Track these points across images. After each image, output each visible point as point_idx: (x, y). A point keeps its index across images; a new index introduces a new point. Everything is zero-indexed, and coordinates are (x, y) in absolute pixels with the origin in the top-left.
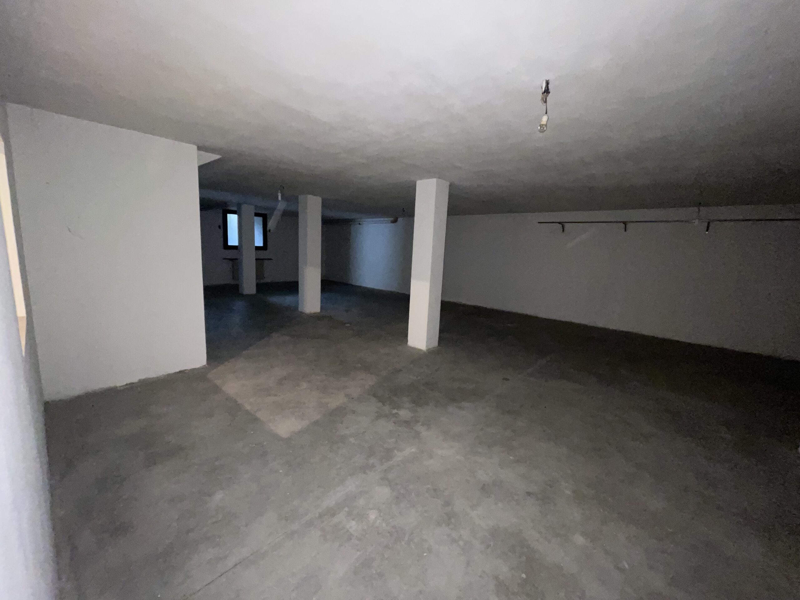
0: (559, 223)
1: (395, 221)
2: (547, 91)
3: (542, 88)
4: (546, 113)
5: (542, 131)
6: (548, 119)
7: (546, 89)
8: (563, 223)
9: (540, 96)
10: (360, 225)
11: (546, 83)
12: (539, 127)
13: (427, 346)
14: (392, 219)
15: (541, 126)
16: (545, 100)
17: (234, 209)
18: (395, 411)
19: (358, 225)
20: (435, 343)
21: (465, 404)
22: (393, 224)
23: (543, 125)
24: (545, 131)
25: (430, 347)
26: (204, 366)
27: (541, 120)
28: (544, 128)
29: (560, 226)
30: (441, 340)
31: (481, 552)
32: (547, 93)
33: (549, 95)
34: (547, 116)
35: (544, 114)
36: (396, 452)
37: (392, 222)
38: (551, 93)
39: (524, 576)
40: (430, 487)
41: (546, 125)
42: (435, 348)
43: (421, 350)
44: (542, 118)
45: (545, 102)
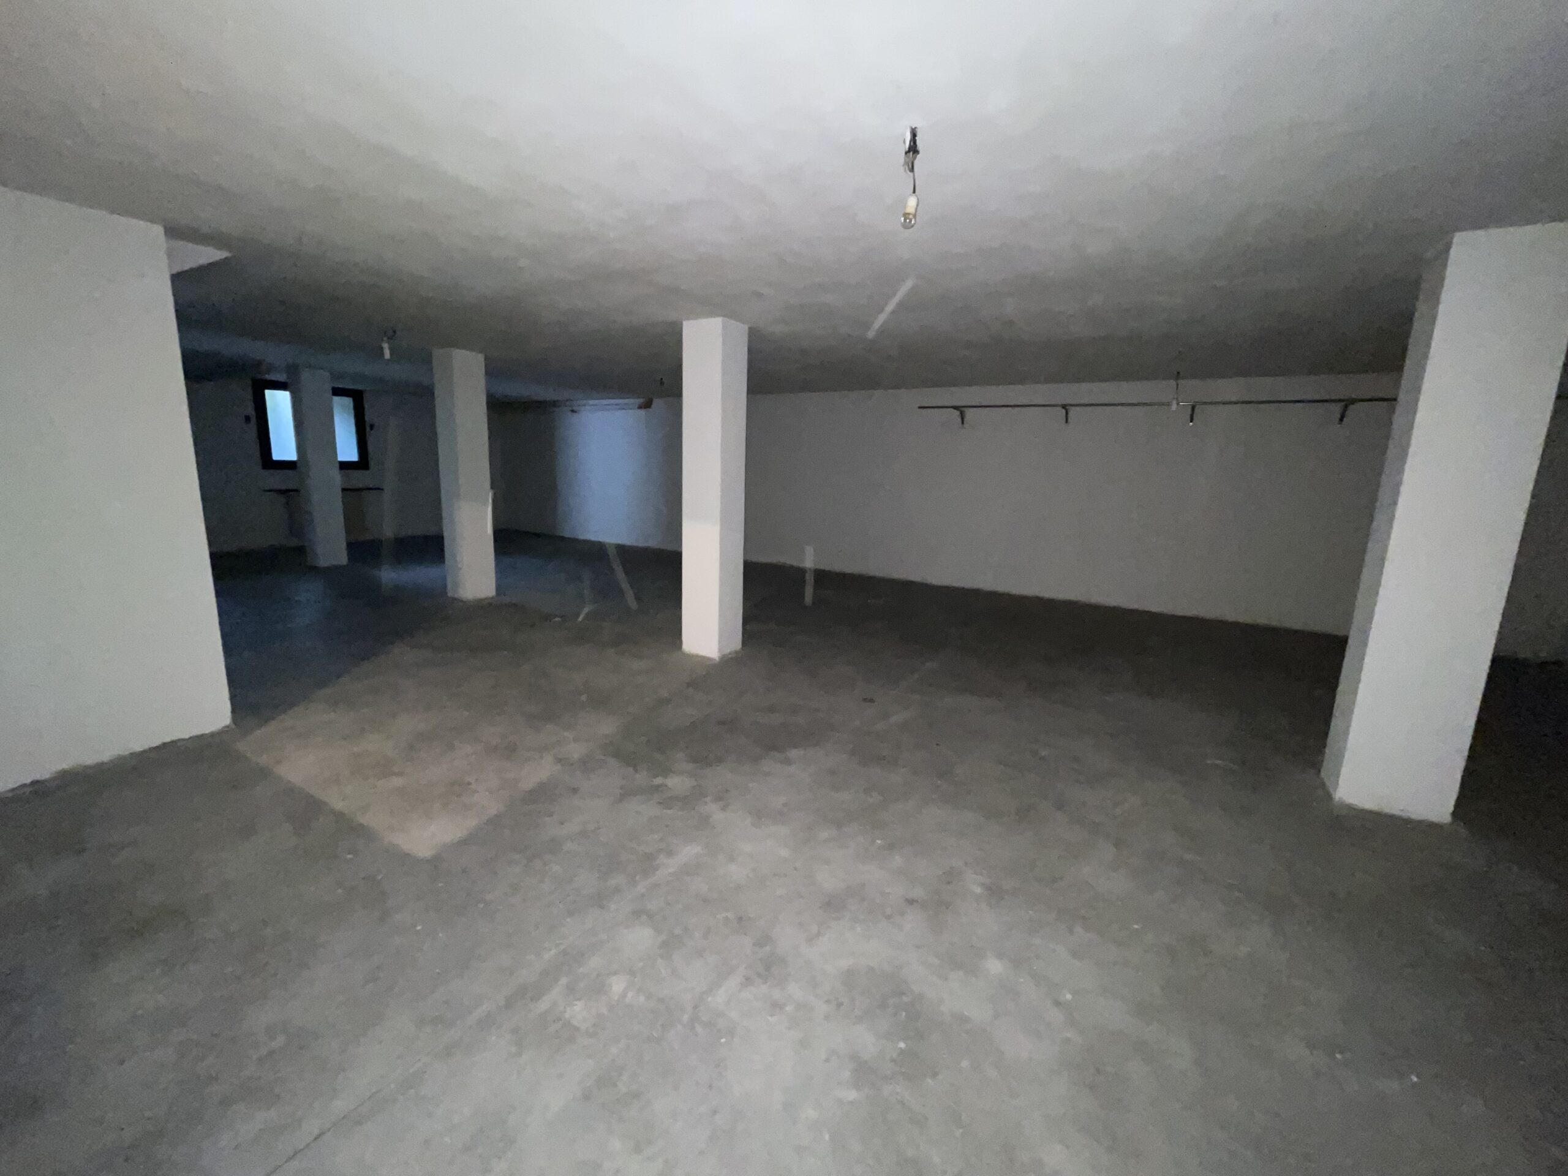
0: (955, 408)
1: (647, 405)
2: (913, 149)
3: (904, 142)
4: (914, 192)
5: (907, 226)
6: (918, 199)
7: (912, 144)
8: (963, 409)
9: (901, 157)
10: (575, 415)
11: (911, 133)
12: (903, 219)
13: (720, 650)
14: (641, 401)
15: (906, 215)
16: (910, 166)
17: (281, 377)
18: (658, 781)
19: (570, 414)
20: (735, 643)
21: (794, 753)
22: (642, 412)
23: (909, 214)
24: (913, 226)
25: (727, 651)
26: (227, 727)
27: (905, 206)
28: (911, 221)
29: (957, 413)
30: (748, 636)
31: (827, 1017)
32: (914, 153)
33: (918, 156)
34: (916, 196)
35: (910, 195)
36: (662, 859)
37: (640, 407)
38: (921, 152)
39: (902, 1045)
40: (730, 915)
41: (915, 216)
42: (736, 652)
43: (709, 659)
44: (906, 201)
45: (912, 170)
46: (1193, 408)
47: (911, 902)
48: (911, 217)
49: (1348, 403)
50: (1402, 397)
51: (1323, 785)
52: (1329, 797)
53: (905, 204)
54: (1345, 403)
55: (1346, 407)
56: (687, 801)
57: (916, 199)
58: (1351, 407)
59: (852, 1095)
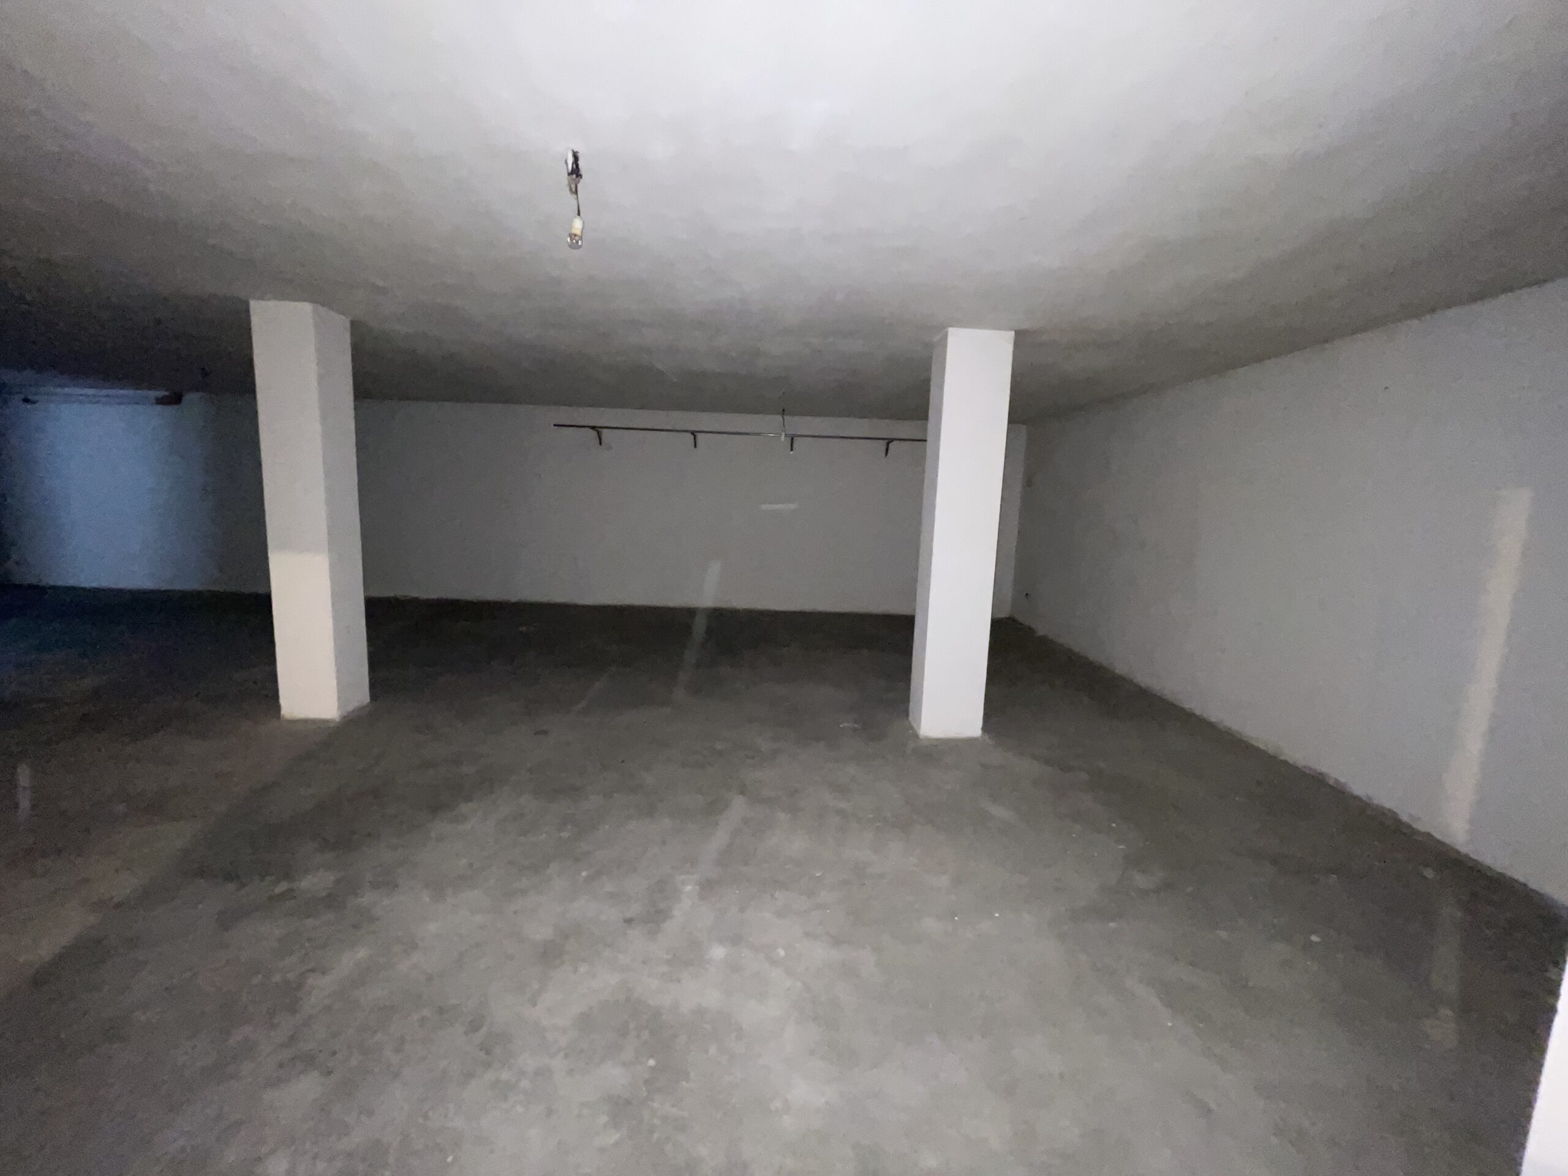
0: (593, 428)
1: (174, 399)
2: (576, 172)
3: (566, 163)
4: (579, 214)
5: (574, 246)
6: (584, 223)
7: (574, 166)
8: (599, 430)
9: (564, 179)
11: (573, 155)
12: (569, 239)
13: (339, 708)
14: (161, 394)
15: (572, 236)
16: (574, 189)
18: (282, 887)
19: (24, 406)
20: (362, 695)
21: (465, 808)
23: (575, 235)
24: (581, 247)
25: (350, 708)
27: (571, 227)
28: (577, 242)
29: (593, 433)
30: (378, 685)
31: (571, 1072)
32: (577, 176)
33: (581, 180)
34: (582, 219)
35: (575, 217)
36: (312, 980)
37: (160, 401)
38: (583, 177)
39: (652, 1062)
40: (426, 1012)
41: (581, 238)
42: (361, 708)
43: (327, 721)
44: (572, 222)
45: (576, 192)
46: (792, 439)
47: (629, 921)
48: (577, 238)
49: (890, 441)
50: (929, 439)
51: (912, 728)
52: (916, 736)
53: (571, 225)
54: (887, 441)
55: (888, 444)
56: (332, 901)
57: (582, 222)
58: (890, 444)
59: (613, 1137)
